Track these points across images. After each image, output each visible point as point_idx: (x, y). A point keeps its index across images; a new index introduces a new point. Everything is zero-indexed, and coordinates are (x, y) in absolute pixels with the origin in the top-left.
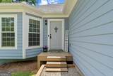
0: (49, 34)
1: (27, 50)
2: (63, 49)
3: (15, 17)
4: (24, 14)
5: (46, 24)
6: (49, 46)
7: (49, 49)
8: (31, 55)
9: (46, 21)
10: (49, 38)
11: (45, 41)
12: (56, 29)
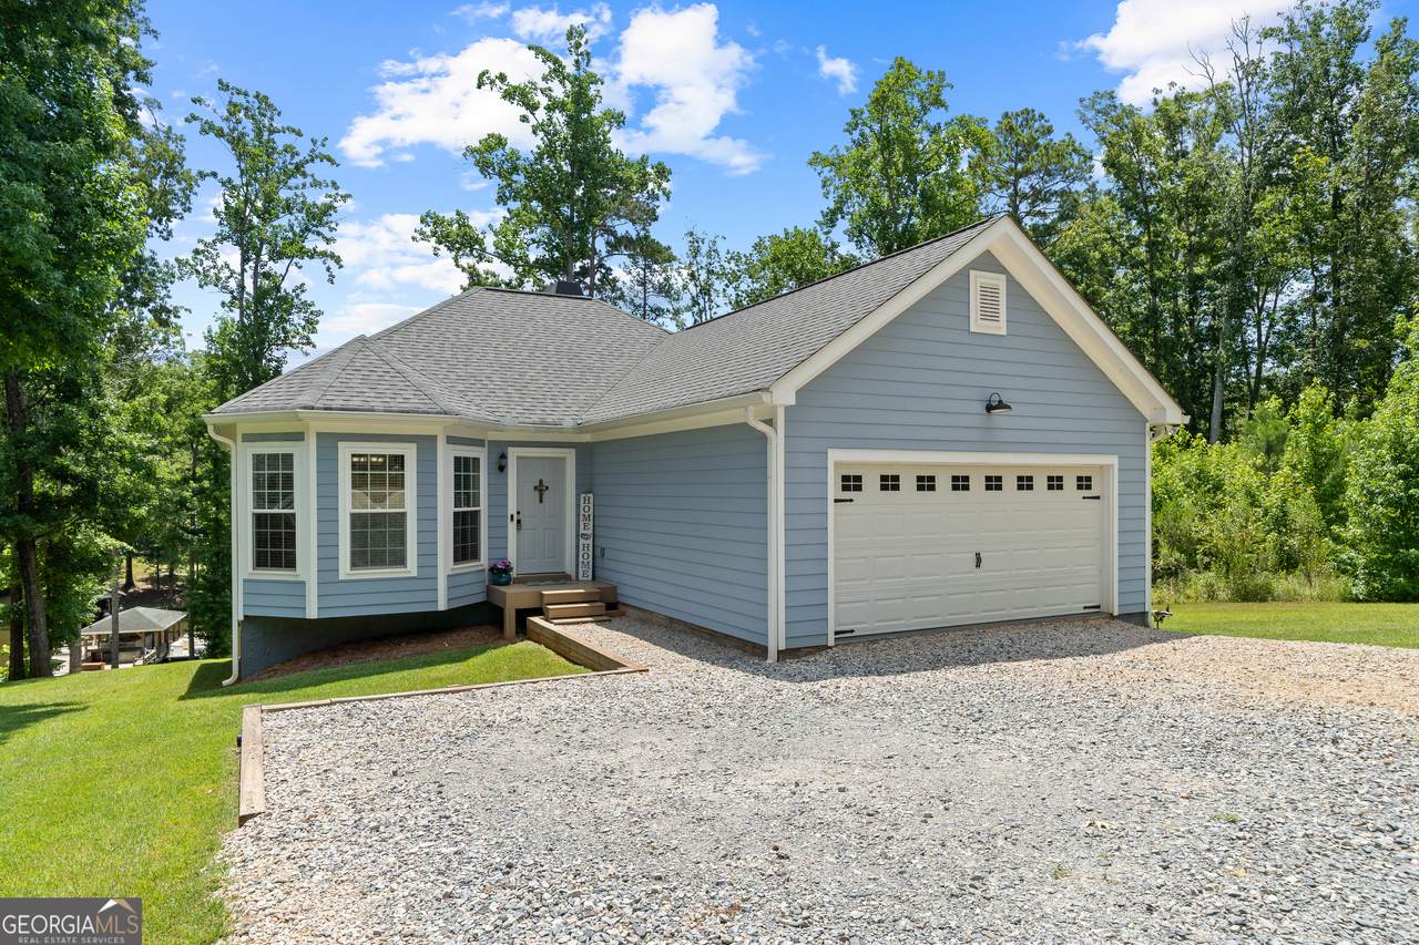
0: (512, 509)
1: (449, 576)
2: (569, 569)
3: (410, 453)
4: (441, 444)
5: (502, 468)
6: (512, 557)
7: (514, 574)
8: (473, 595)
9: (504, 457)
10: (512, 527)
11: (499, 539)
12: (541, 489)
